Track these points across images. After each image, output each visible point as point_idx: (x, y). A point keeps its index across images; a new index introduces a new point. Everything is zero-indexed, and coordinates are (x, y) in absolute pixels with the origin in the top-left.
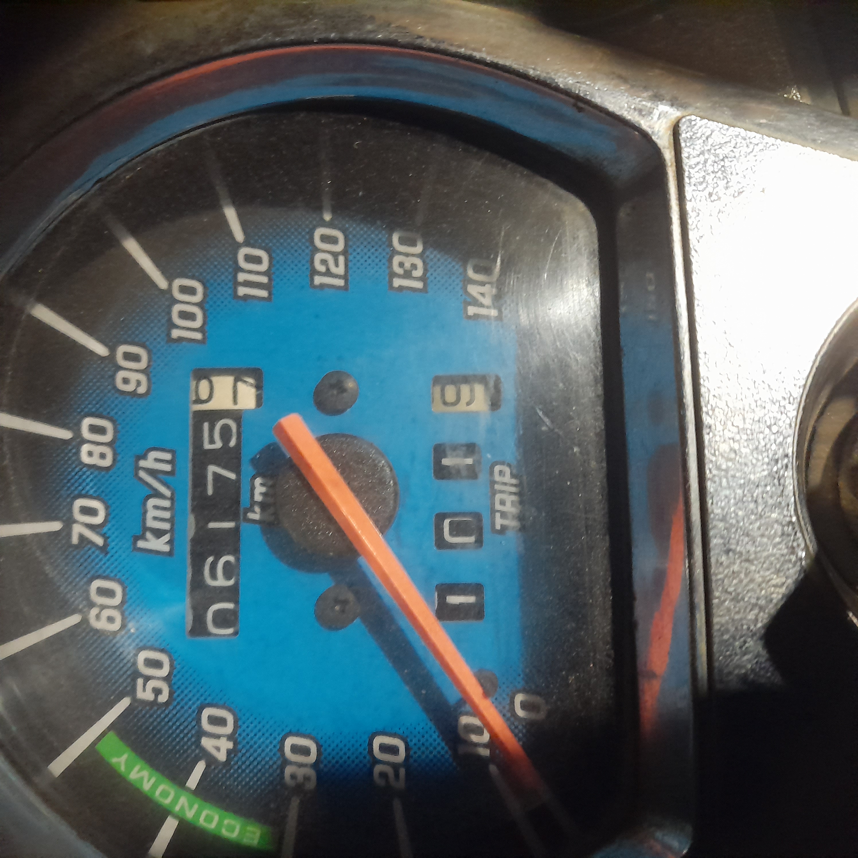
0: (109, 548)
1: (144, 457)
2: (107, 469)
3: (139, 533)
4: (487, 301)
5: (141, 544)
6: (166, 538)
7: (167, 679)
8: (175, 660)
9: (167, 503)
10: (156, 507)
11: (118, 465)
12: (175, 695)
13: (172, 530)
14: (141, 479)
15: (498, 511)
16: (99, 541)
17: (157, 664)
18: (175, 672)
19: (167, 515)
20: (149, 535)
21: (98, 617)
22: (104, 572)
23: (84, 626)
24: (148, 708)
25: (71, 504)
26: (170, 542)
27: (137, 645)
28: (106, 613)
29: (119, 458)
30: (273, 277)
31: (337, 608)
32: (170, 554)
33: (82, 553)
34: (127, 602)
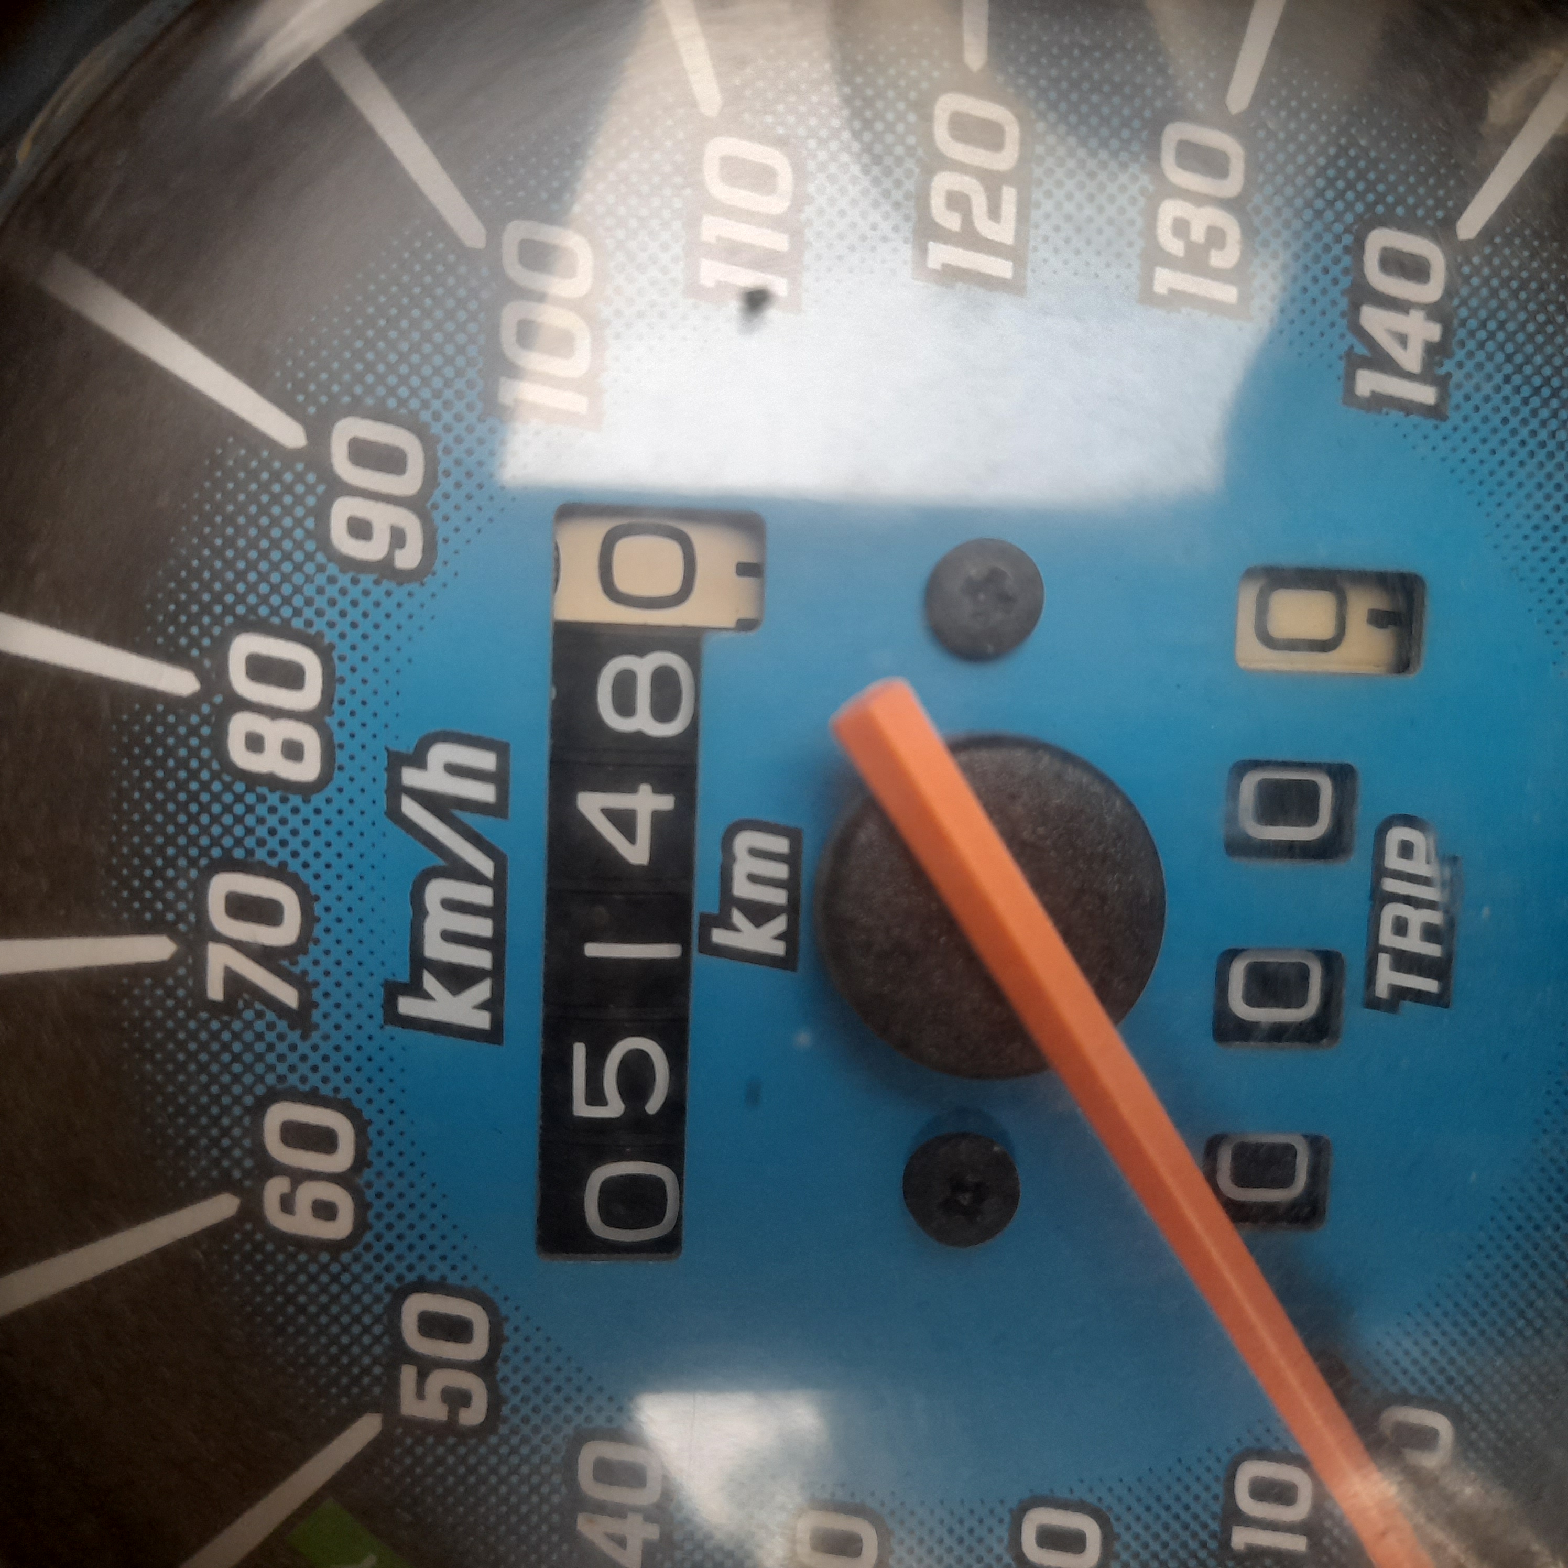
0: (316, 1016)
1: (419, 760)
2: (305, 790)
3: (404, 976)
4: (1411, 359)
5: (407, 1006)
6: (482, 991)
8: (506, 1319)
9: (483, 896)
10: (452, 905)
11: (339, 778)
12: (505, 1410)
13: (497, 973)
15: (1386, 950)
16: (288, 995)
18: (506, 1349)
19: (483, 927)
20: (430, 983)
21: (287, 1204)
22: (304, 1080)
23: (248, 1227)
24: (430, 1440)
25: (200, 889)
26: (492, 1005)
27: (400, 1278)
28: (309, 1193)
29: (341, 757)
30: (809, 234)
32: (494, 1035)
33: (237, 1025)
34: (369, 1164)
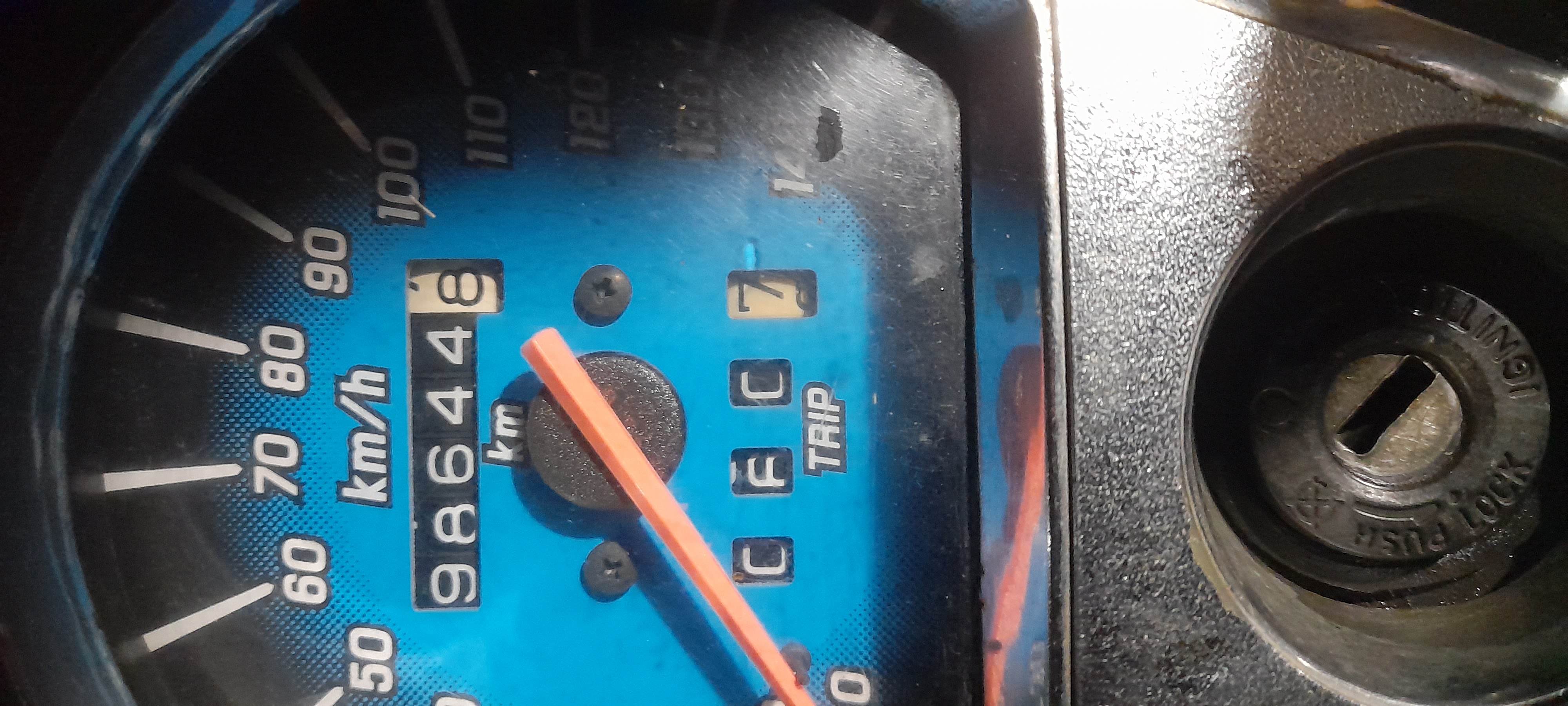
7: (390, 663)
14: (344, 408)
17: (375, 645)
31: (609, 572)
